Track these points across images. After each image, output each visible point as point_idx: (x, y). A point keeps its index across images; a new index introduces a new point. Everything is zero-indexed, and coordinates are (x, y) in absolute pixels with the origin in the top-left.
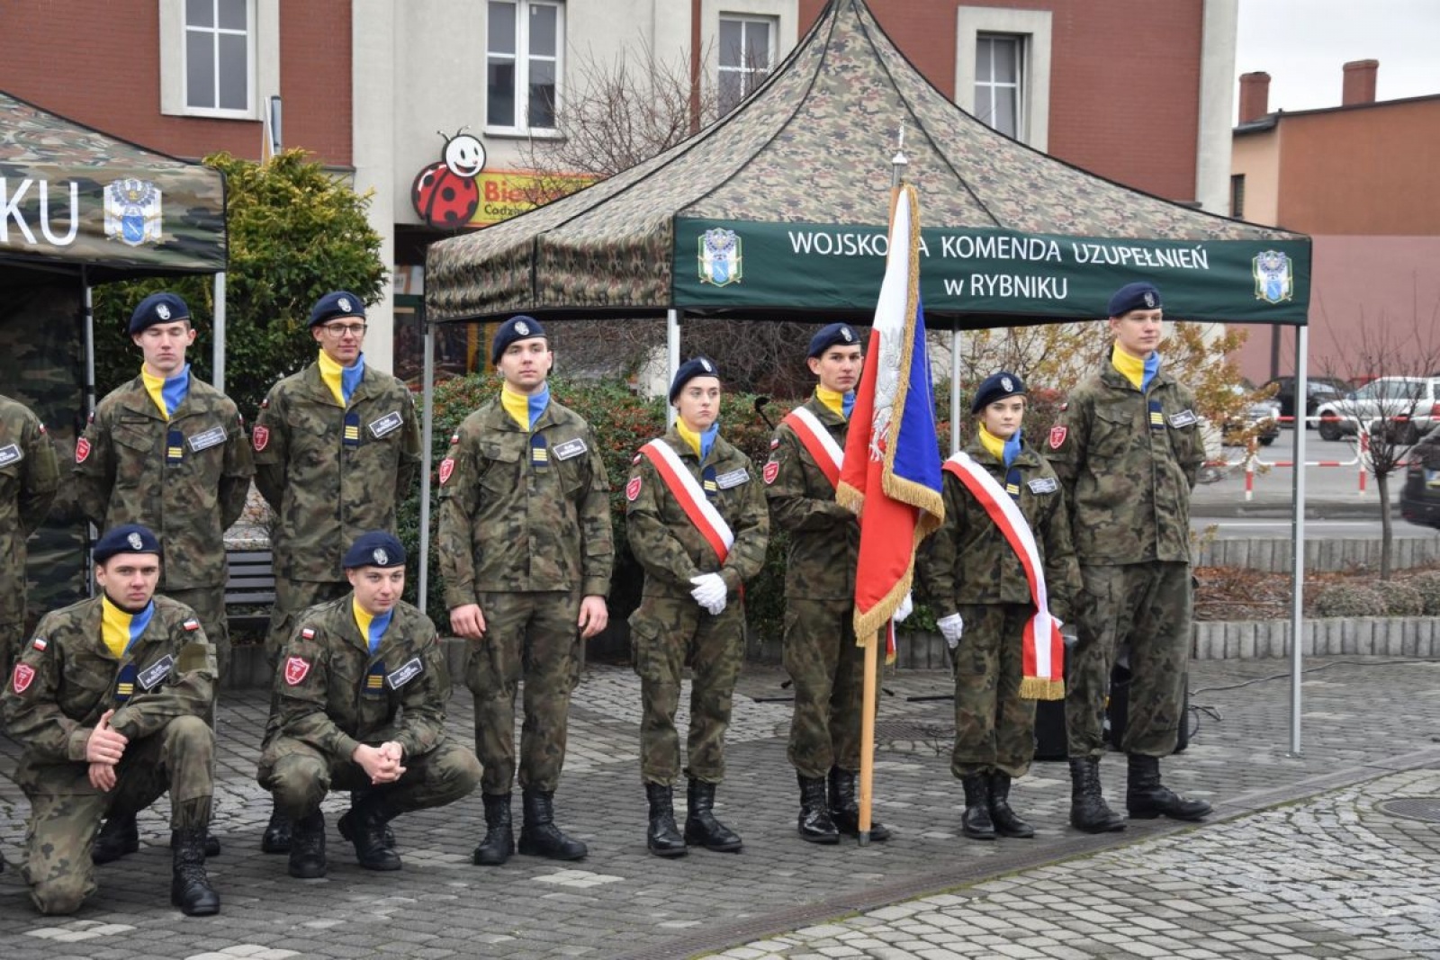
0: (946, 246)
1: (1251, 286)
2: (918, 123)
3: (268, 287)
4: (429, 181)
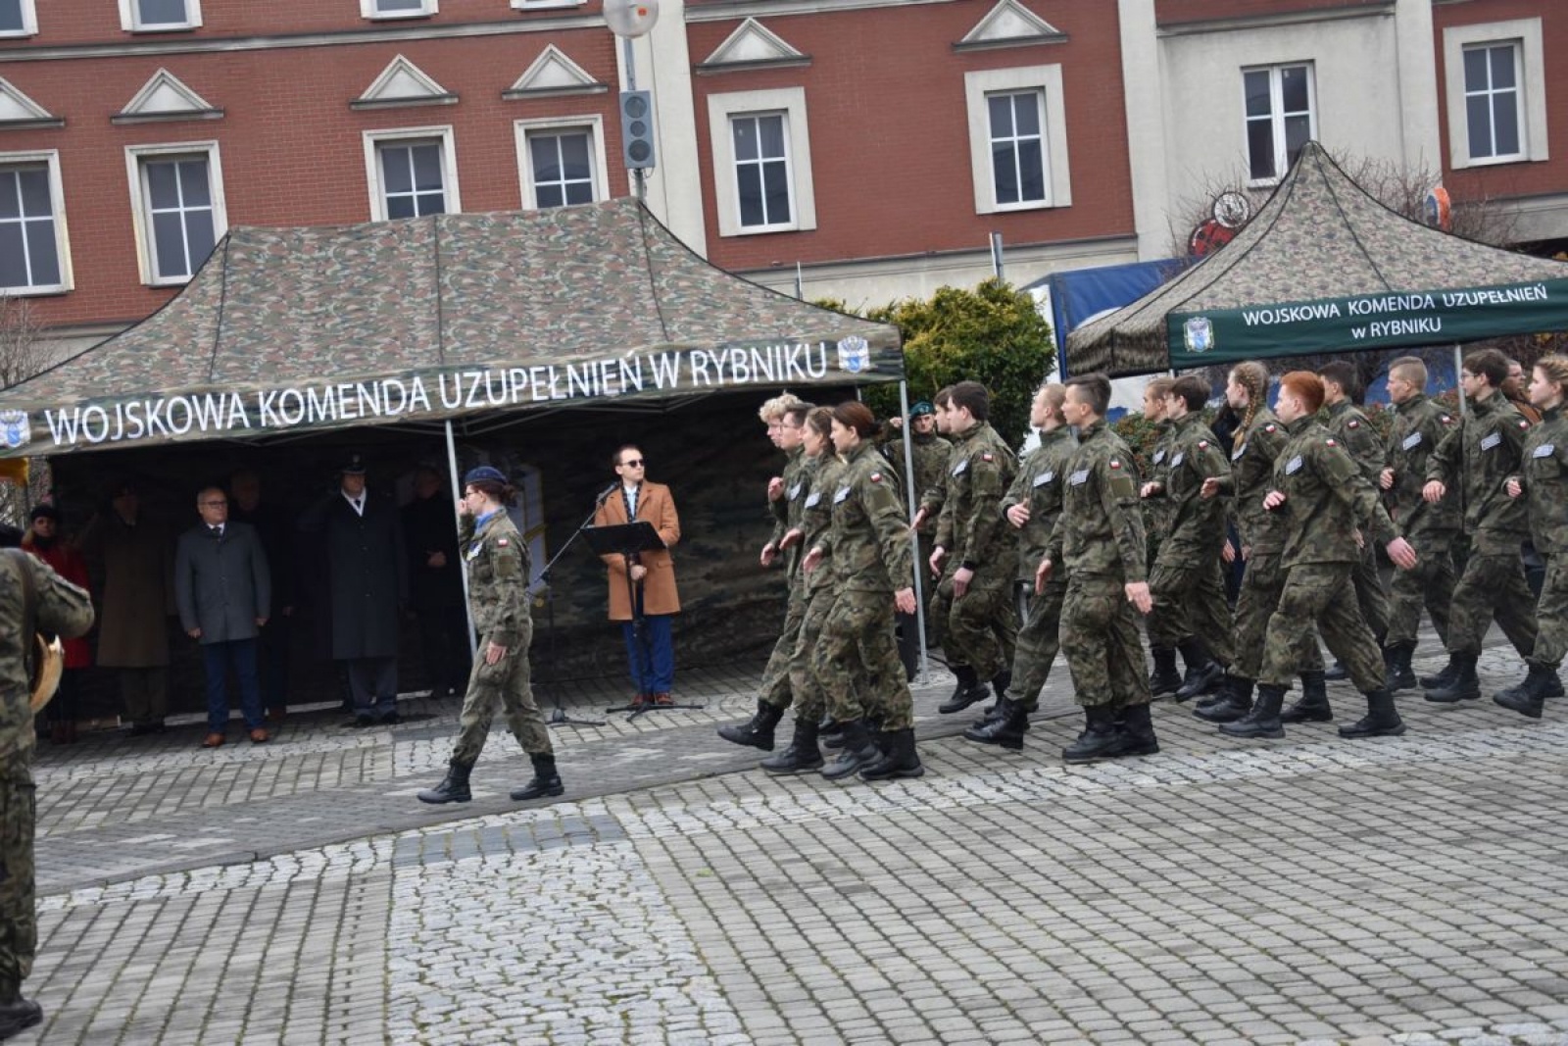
0: (1352, 307)
2: (1349, 226)
4: (1201, 236)
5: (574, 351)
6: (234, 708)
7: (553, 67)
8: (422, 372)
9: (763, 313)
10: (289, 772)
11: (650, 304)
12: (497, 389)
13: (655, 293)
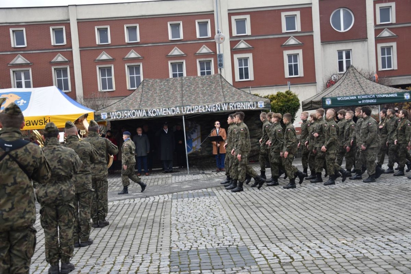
0: (359, 97)
1: (404, 98)
2: (358, 81)
3: (284, 108)
4: (329, 83)
5: (207, 103)
6: (143, 169)
7: (204, 49)
8: (179, 106)
9: (244, 96)
10: (152, 181)
11: (222, 94)
12: (193, 110)
13: (223, 92)
